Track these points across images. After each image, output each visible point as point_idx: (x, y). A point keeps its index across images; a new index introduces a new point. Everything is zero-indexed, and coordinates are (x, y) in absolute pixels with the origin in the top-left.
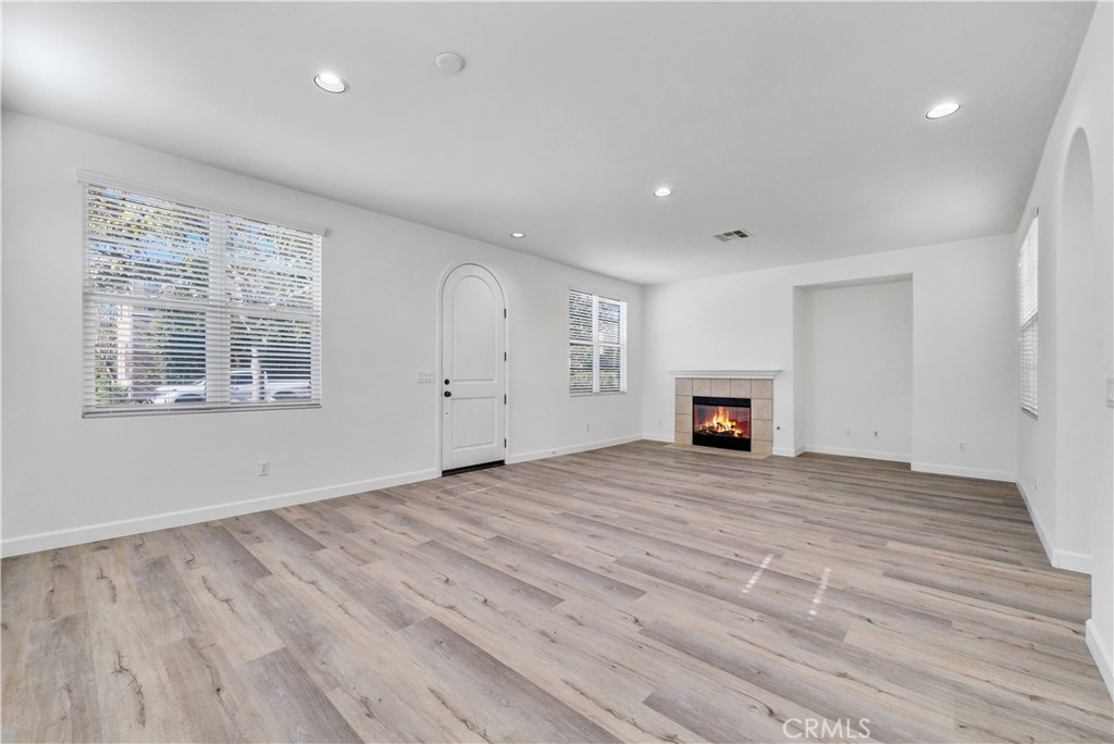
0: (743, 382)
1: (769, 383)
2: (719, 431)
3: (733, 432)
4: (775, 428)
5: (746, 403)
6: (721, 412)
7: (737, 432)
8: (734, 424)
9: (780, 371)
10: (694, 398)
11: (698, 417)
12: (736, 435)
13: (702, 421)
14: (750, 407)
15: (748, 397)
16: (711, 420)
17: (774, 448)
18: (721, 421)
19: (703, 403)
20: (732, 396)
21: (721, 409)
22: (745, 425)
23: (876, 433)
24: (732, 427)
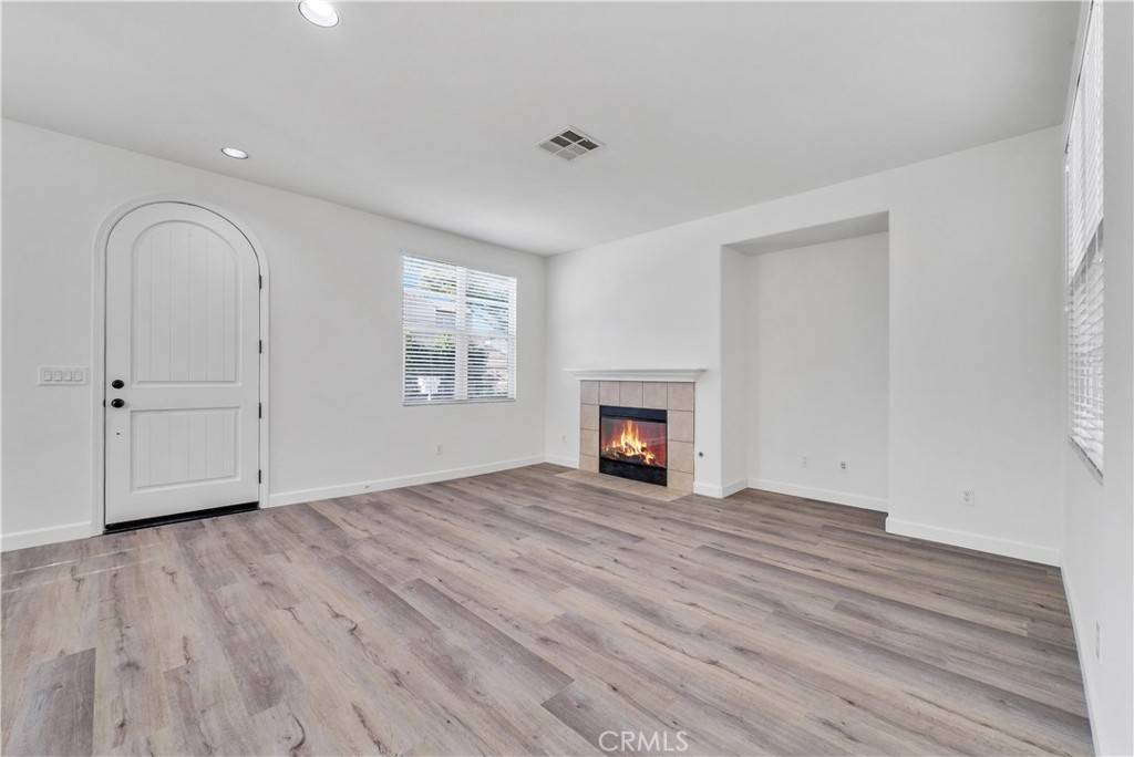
0: (658, 385)
1: (690, 388)
2: (628, 454)
3: (644, 457)
4: (696, 454)
5: (659, 417)
6: (630, 429)
7: (649, 456)
8: (645, 446)
9: (704, 371)
10: (602, 408)
11: (606, 434)
12: (648, 462)
13: (609, 441)
14: (665, 421)
15: (664, 408)
16: (619, 441)
17: (695, 483)
18: (631, 442)
19: (612, 416)
20: (644, 407)
21: (630, 423)
22: (660, 449)
23: (843, 466)
24: (643, 449)
